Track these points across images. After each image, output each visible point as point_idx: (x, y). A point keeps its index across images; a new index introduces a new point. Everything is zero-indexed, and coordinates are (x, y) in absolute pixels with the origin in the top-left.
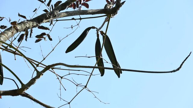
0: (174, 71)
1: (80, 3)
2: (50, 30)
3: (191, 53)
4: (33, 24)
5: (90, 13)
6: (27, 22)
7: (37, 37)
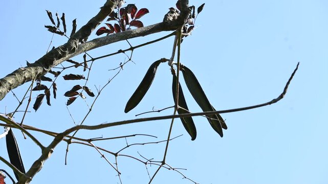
0: (275, 101)
1: (127, 23)
2: (86, 78)
3: (298, 64)
4: (36, 71)
5: (137, 34)
6: (25, 70)
7: (67, 94)
